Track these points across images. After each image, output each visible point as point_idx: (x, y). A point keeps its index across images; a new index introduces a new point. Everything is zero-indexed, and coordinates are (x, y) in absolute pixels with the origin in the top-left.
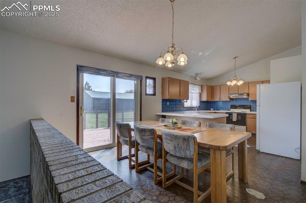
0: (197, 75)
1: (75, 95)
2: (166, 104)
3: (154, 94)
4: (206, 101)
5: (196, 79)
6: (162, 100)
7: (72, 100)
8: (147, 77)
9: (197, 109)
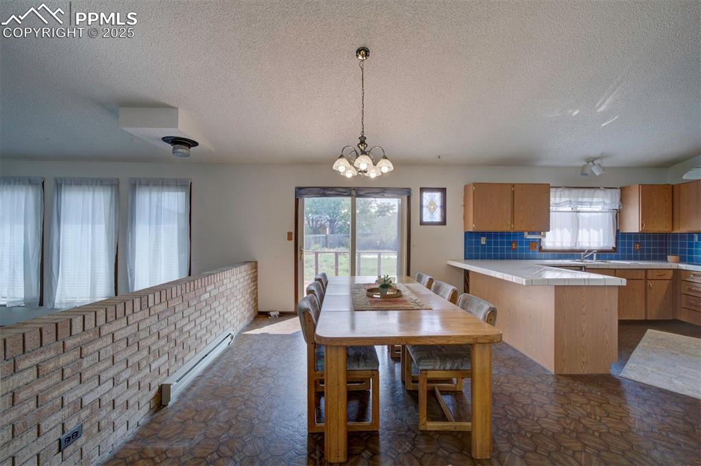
0: (593, 161)
1: (293, 231)
2: (478, 242)
3: (444, 222)
4: (640, 233)
5: (586, 175)
6: (466, 233)
7: (290, 239)
8: (422, 190)
9: (597, 256)
